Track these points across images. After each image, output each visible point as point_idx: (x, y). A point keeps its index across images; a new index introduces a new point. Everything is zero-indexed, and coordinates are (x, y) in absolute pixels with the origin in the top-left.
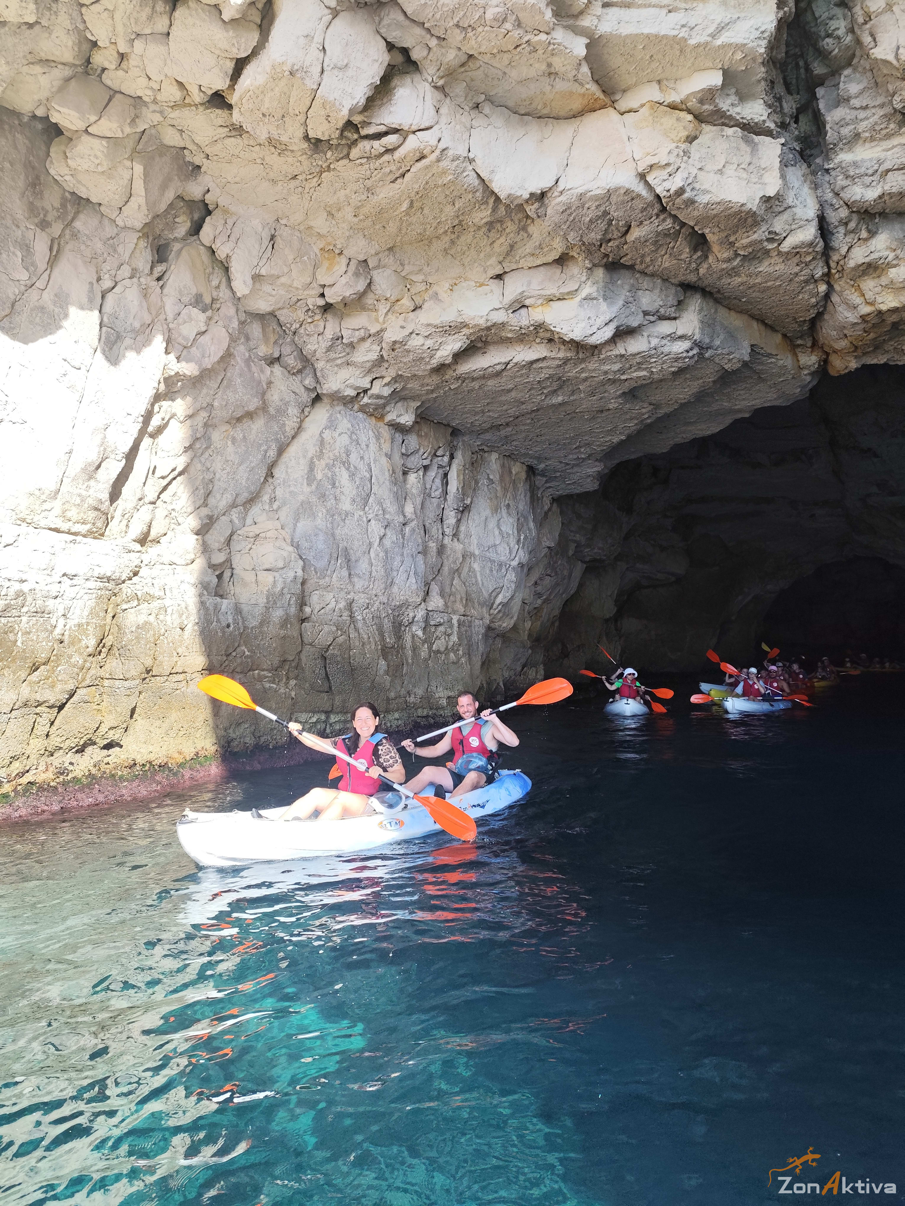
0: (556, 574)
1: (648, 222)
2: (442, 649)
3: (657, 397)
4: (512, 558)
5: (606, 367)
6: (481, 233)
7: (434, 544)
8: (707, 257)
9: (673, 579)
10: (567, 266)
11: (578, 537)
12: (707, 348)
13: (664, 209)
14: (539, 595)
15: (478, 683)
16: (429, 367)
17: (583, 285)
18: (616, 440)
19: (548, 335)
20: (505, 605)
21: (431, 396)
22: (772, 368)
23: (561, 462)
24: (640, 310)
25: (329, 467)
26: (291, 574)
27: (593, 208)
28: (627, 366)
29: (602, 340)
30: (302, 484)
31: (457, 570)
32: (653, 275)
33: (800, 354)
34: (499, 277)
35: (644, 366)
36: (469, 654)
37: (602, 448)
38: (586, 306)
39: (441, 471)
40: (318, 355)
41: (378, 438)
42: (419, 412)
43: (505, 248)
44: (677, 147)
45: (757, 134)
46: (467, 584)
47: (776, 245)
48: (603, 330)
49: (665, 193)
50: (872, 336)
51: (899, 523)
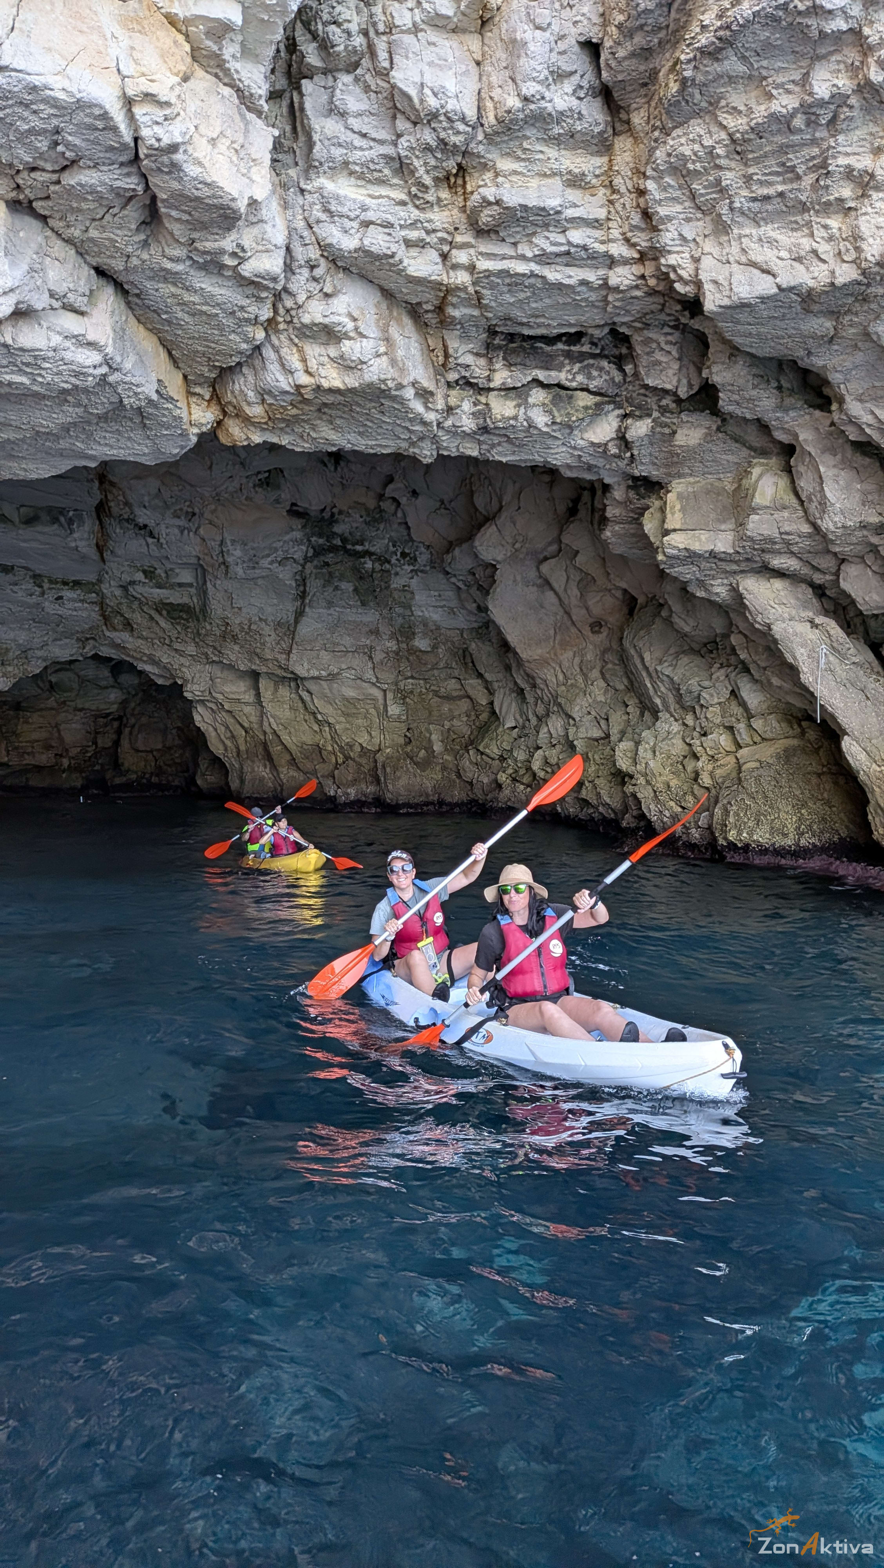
1: (107, 168)
12: (117, 370)
22: (164, 415)
24: (45, 287)
32: (69, 242)
33: (193, 406)
35: (28, 370)
45: (249, 109)
47: (236, 262)
49: (151, 141)
50: (294, 411)
51: (163, 623)
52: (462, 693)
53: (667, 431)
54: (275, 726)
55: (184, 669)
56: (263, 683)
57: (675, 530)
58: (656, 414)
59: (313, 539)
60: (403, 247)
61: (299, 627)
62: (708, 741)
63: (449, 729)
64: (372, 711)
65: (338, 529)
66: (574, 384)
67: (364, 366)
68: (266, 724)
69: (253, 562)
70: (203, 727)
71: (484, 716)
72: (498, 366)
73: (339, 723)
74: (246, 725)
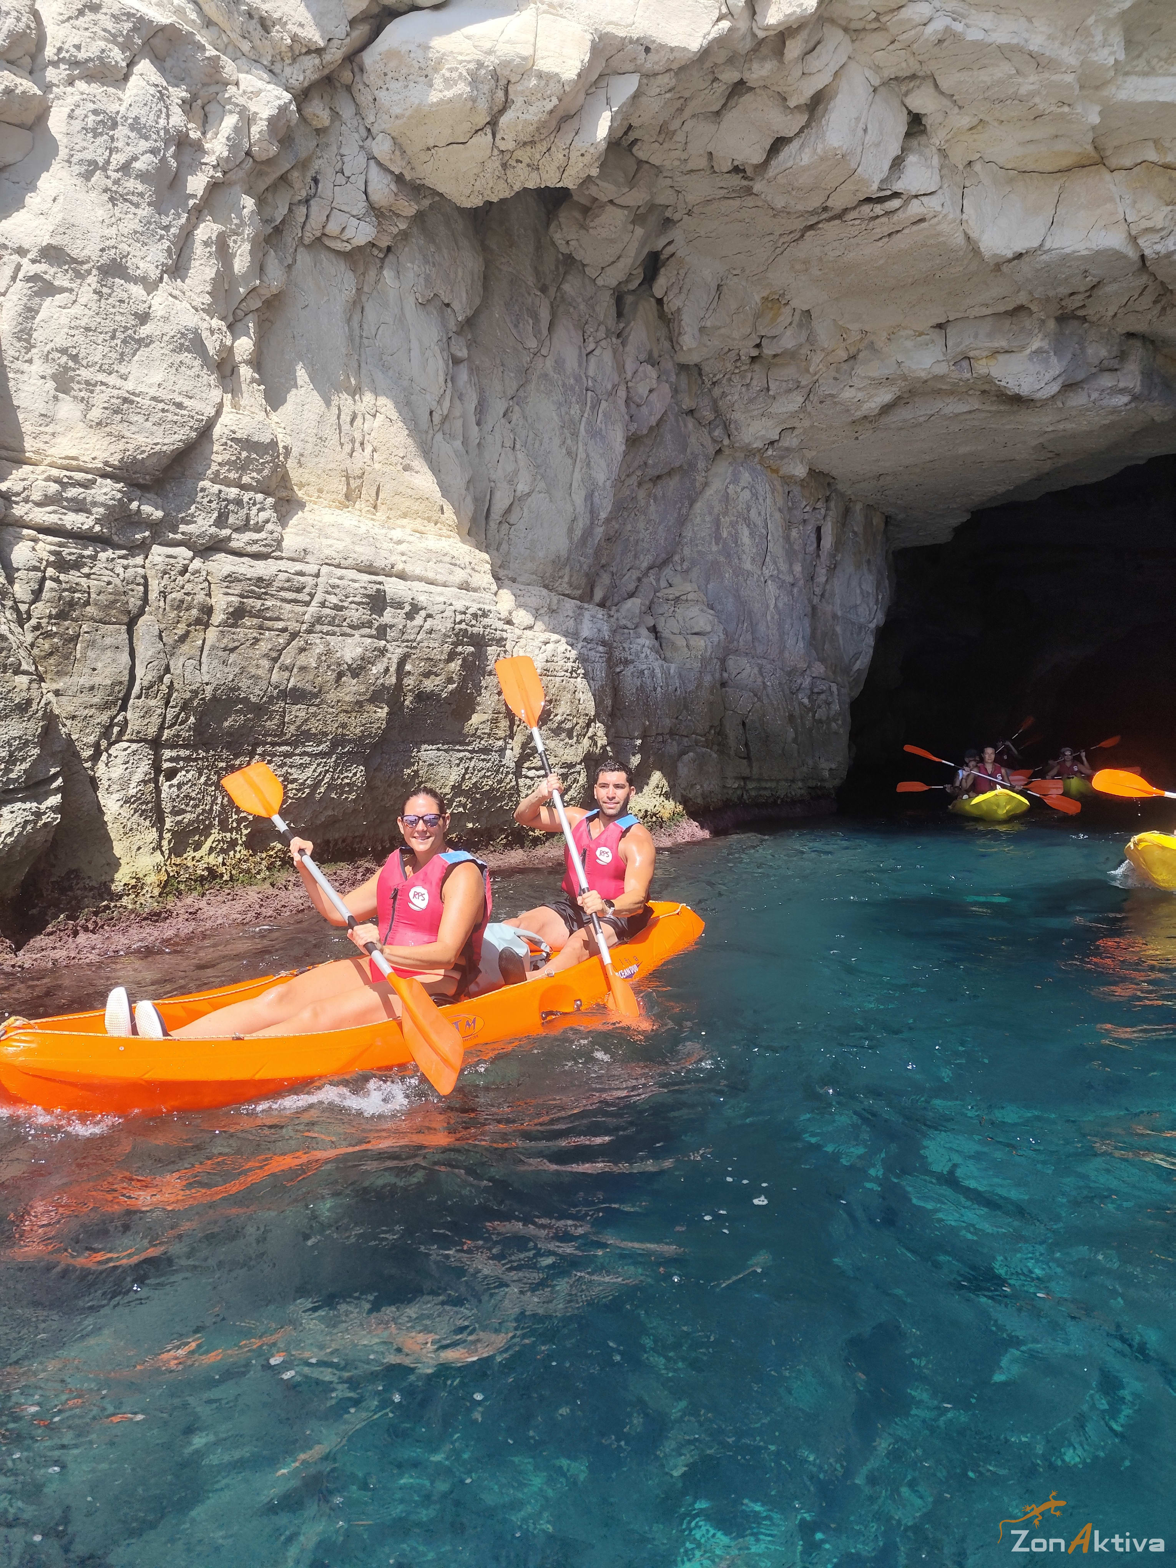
2: (824, 718)
4: (871, 620)
10: (1020, 318)
13: (1144, 268)
16: (848, 419)
17: (1034, 338)
18: (1001, 490)
19: (987, 387)
20: (859, 671)
25: (733, 524)
26: (716, 639)
27: (1074, 266)
28: (1059, 418)
29: (1046, 395)
30: (710, 543)
38: (1035, 360)
40: (736, 407)
41: (773, 491)
42: (811, 462)
44: (1172, 211)
46: (834, 648)
48: (1052, 385)
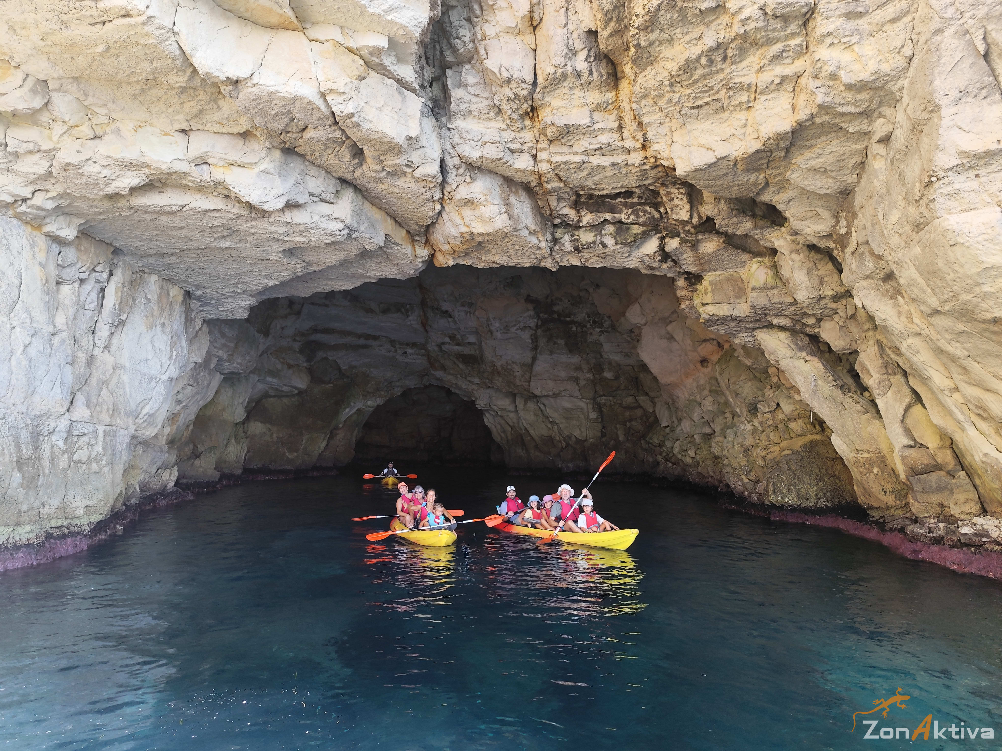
0: (198, 384)
1: (322, 128)
2: (84, 459)
3: (310, 257)
4: (163, 372)
5: (273, 229)
6: (174, 92)
7: (84, 355)
8: (361, 164)
9: (296, 392)
10: (249, 141)
11: (221, 353)
12: (355, 231)
13: (336, 123)
14: (179, 402)
15: (119, 492)
16: (102, 193)
17: (262, 160)
18: (270, 283)
19: (226, 192)
20: (151, 415)
21: (99, 217)
22: (397, 253)
23: (218, 292)
24: (307, 191)
27: (280, 105)
28: (291, 231)
29: (275, 208)
31: (106, 381)
32: (319, 166)
33: (416, 247)
34: (184, 132)
35: (304, 234)
36: (112, 464)
37: (257, 287)
38: (263, 178)
39: (98, 286)
41: (32, 246)
42: (82, 228)
43: (195, 111)
44: (351, 82)
45: (407, 89)
46: (115, 395)
47: (411, 170)
48: (276, 200)
49: (339, 113)
50: (465, 247)
51: (461, 366)
52: (637, 405)
53: (689, 245)
54: (525, 425)
55: (475, 392)
56: (518, 400)
57: (707, 304)
58: (682, 235)
59: (541, 315)
60: (509, 153)
61: (534, 367)
62: (763, 437)
63: (630, 427)
64: (582, 416)
65: (556, 308)
66: (629, 221)
67: (494, 220)
68: (521, 424)
69: (506, 329)
70: (489, 425)
71: (652, 419)
72: (583, 214)
73: (562, 423)
74: (511, 424)
